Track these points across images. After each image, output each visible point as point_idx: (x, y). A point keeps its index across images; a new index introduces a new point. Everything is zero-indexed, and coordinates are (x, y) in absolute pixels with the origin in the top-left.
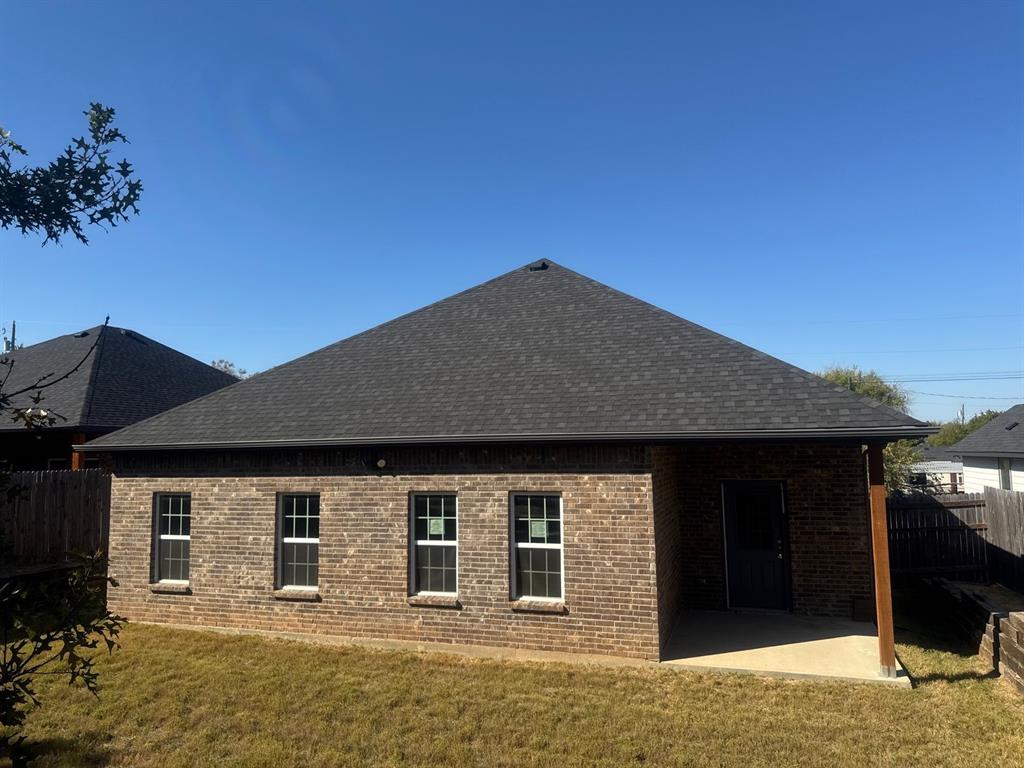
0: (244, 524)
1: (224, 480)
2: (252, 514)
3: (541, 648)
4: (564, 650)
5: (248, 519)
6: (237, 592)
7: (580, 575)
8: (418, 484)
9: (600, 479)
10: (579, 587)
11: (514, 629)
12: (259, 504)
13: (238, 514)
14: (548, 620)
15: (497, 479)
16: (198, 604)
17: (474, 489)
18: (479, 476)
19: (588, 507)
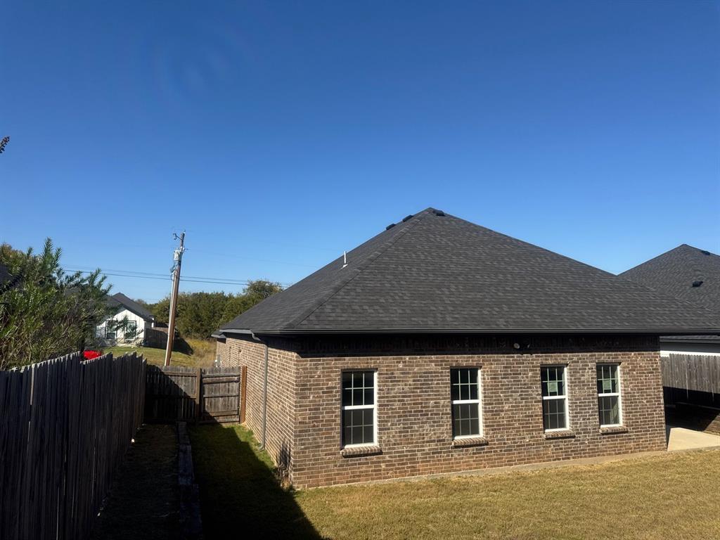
0: (426, 392)
1: (407, 358)
2: (431, 384)
3: (616, 454)
4: (627, 453)
5: (429, 388)
6: (423, 446)
7: (632, 409)
8: (546, 360)
9: (639, 354)
10: (633, 416)
11: (603, 445)
12: (438, 376)
13: (421, 384)
14: (619, 437)
15: (590, 356)
16: (389, 461)
17: (578, 362)
18: (580, 354)
19: (634, 370)
